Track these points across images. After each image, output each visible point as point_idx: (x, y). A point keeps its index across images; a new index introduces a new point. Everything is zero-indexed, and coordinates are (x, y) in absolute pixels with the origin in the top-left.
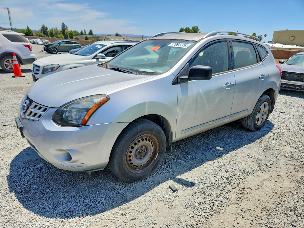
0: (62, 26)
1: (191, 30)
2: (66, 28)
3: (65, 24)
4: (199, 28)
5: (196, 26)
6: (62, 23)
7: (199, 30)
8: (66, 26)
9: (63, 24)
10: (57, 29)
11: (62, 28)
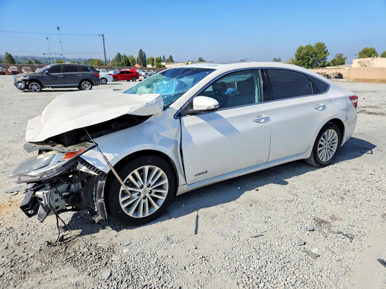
0: (139, 53)
1: (314, 49)
2: (144, 55)
3: (143, 51)
4: (326, 45)
5: (322, 42)
6: (139, 50)
7: (326, 47)
8: (144, 53)
9: (141, 50)
10: (132, 56)
11: (139, 55)
